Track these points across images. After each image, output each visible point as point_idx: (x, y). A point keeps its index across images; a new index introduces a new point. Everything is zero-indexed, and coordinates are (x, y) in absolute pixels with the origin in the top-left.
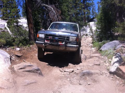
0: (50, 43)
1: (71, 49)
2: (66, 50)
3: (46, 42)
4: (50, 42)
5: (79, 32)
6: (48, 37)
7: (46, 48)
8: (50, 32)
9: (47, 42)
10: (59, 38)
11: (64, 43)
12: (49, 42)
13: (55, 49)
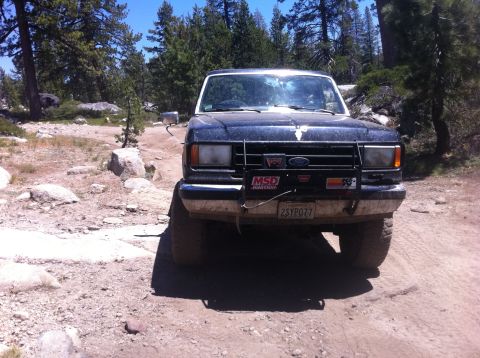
1: (376, 209)
3: (256, 186)
5: (347, 112)
6: (260, 160)
9: (261, 188)
11: (354, 184)
13: (297, 217)
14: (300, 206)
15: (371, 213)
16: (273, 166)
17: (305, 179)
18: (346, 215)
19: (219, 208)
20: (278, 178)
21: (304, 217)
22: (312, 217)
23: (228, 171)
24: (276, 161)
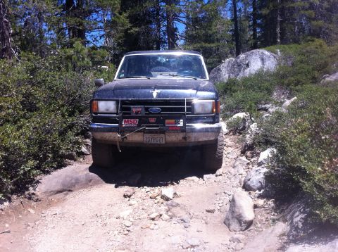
0: (138, 127)
1: (203, 138)
2: (188, 141)
3: (125, 124)
8: (131, 91)
9: (128, 125)
10: (163, 109)
12: (135, 125)
13: (155, 142)
14: (156, 136)
15: (201, 140)
16: (137, 113)
17: (153, 120)
18: (184, 141)
19: (110, 137)
20: (138, 120)
21: (159, 142)
22: (164, 142)
23: (115, 115)
24: (138, 110)
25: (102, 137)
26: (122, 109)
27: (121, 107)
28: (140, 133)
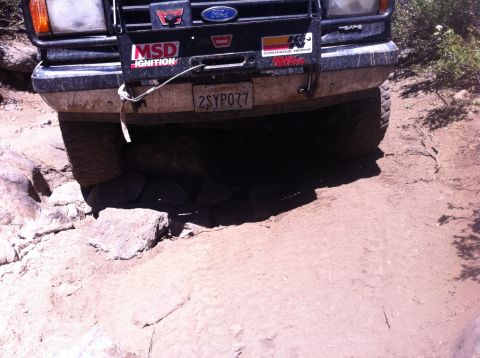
0: (179, 67)
1: (350, 86)
3: (141, 62)
4: (184, 53)
6: (145, 16)
7: (143, 110)
9: (150, 63)
12: (171, 61)
13: (226, 106)
14: (228, 90)
15: (345, 90)
16: (172, 22)
17: (223, 41)
19: (98, 101)
20: (177, 44)
21: (236, 107)
22: (249, 105)
23: (104, 38)
24: (175, 13)
25: (74, 105)
26: (125, 17)
27: (120, 12)
28: (182, 85)
